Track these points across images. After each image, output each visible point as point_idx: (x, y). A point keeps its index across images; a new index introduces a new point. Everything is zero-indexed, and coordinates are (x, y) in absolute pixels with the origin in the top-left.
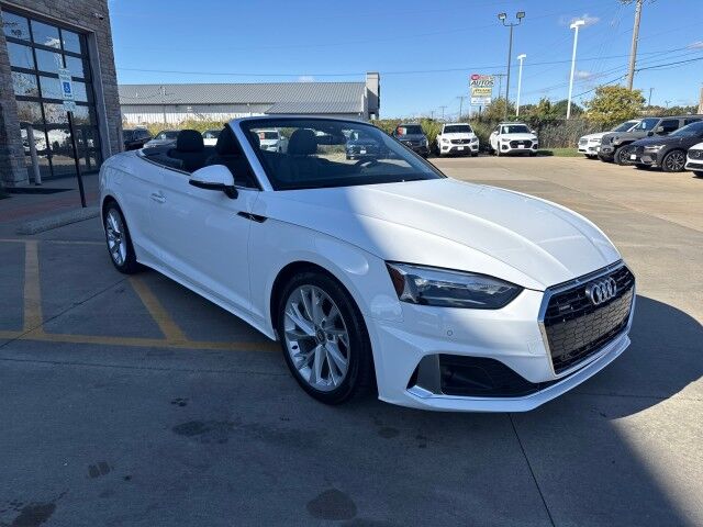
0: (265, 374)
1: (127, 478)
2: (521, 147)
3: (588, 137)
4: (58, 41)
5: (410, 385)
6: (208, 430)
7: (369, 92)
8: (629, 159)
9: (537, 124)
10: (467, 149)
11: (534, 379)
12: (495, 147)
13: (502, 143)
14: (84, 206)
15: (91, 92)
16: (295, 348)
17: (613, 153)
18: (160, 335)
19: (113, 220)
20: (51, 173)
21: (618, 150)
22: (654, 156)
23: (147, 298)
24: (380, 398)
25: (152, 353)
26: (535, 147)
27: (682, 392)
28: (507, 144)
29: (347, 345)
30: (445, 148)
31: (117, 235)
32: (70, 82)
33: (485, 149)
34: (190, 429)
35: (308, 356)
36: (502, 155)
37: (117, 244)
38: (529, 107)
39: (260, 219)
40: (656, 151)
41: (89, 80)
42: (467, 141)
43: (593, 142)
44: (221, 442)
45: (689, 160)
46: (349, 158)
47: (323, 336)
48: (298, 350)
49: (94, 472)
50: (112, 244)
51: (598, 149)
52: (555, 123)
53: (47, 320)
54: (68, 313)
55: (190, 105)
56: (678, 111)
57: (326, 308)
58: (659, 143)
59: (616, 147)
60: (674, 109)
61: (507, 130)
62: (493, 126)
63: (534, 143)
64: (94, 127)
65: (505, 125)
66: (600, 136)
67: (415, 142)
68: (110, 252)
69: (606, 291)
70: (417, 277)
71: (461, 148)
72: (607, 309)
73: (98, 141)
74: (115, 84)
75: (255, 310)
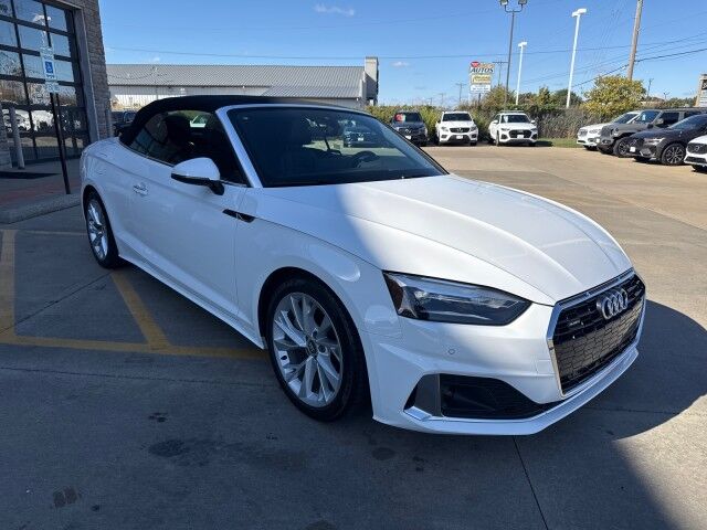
0: (251, 385)
1: (96, 508)
2: (520, 137)
3: (588, 128)
4: (43, 17)
5: (408, 406)
6: (188, 449)
7: (368, 77)
8: (628, 151)
9: (537, 114)
10: (466, 138)
11: (539, 399)
12: (494, 136)
13: (501, 133)
14: (68, 192)
15: (78, 72)
16: (284, 358)
17: (612, 145)
18: (140, 338)
19: (93, 211)
20: (35, 155)
21: (618, 142)
22: (653, 149)
23: (129, 297)
24: (374, 418)
25: (130, 360)
26: (535, 137)
27: (691, 407)
28: (507, 133)
29: (340, 359)
30: (444, 136)
31: (99, 228)
32: (53, 61)
33: (484, 138)
34: (168, 449)
35: (298, 367)
36: (501, 144)
37: (99, 237)
38: (529, 96)
39: (248, 218)
40: (655, 144)
41: (76, 59)
42: (466, 130)
43: (592, 133)
44: (201, 464)
45: (689, 154)
46: (346, 145)
47: (315, 347)
48: (288, 361)
49: (59, 501)
50: (94, 236)
51: (598, 141)
52: (555, 113)
53: (19, 321)
54: (42, 313)
55: (184, 86)
56: (677, 103)
57: (318, 318)
58: (659, 136)
59: (616, 139)
60: (673, 101)
61: (506, 119)
62: (493, 114)
63: (534, 133)
64: (81, 108)
65: (505, 114)
66: (600, 127)
67: (414, 130)
68: (92, 245)
69: (617, 303)
70: (416, 289)
71: (460, 136)
72: (617, 323)
73: (86, 122)
74: (102, 63)
75: (241, 316)
